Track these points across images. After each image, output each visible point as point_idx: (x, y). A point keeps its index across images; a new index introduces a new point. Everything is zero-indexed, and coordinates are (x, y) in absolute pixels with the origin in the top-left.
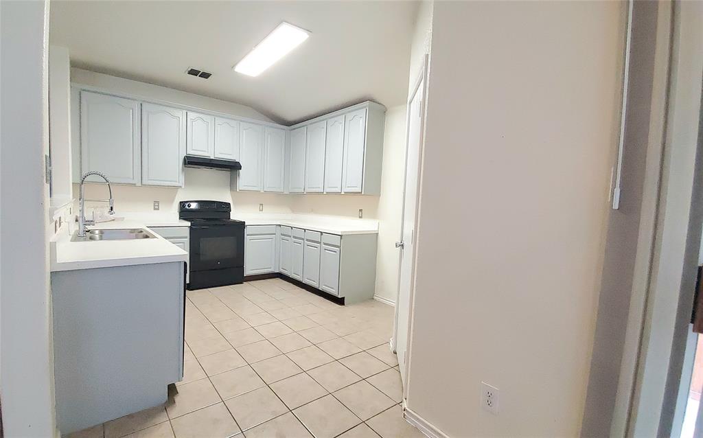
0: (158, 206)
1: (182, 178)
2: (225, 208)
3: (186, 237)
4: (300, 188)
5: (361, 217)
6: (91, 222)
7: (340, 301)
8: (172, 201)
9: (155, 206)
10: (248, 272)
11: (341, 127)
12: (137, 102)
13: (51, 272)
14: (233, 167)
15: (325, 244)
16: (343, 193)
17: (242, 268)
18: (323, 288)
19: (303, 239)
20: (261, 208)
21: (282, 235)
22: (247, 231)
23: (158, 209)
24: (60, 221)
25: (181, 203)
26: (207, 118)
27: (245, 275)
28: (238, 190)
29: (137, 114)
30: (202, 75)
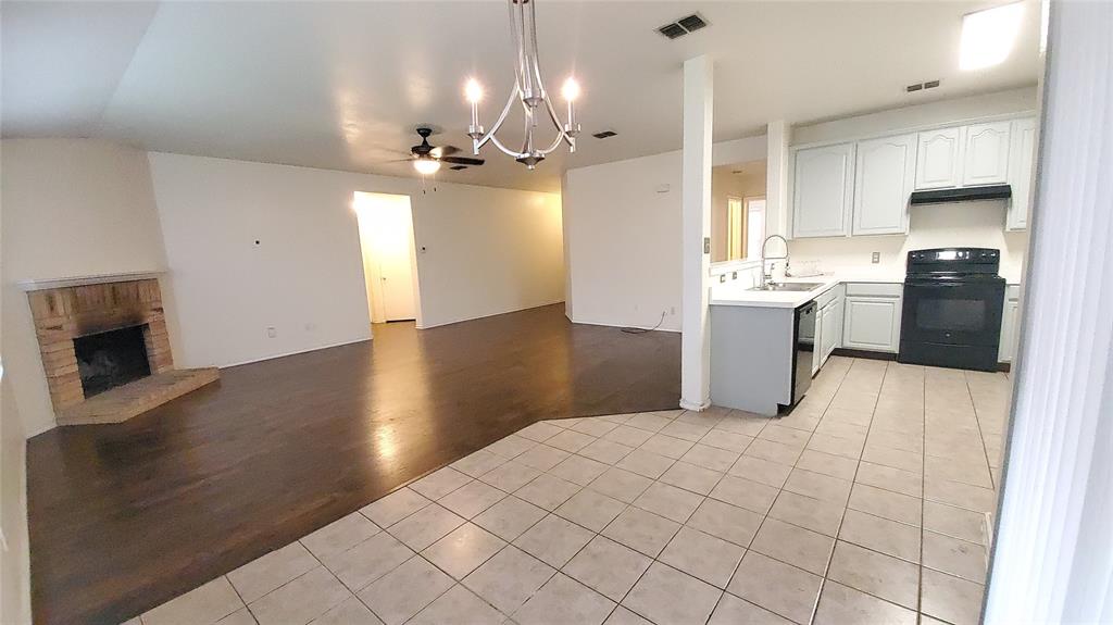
0: (878, 258)
1: (906, 222)
2: (986, 258)
3: (897, 296)
6: (767, 277)
8: (897, 251)
9: (873, 258)
10: (1005, 357)
12: (851, 145)
13: (710, 307)
14: (1002, 193)
17: (995, 347)
22: (1007, 294)
23: (878, 262)
24: (735, 276)
25: (910, 253)
26: (953, 132)
27: (999, 361)
28: (1008, 230)
29: (851, 157)
30: (928, 85)
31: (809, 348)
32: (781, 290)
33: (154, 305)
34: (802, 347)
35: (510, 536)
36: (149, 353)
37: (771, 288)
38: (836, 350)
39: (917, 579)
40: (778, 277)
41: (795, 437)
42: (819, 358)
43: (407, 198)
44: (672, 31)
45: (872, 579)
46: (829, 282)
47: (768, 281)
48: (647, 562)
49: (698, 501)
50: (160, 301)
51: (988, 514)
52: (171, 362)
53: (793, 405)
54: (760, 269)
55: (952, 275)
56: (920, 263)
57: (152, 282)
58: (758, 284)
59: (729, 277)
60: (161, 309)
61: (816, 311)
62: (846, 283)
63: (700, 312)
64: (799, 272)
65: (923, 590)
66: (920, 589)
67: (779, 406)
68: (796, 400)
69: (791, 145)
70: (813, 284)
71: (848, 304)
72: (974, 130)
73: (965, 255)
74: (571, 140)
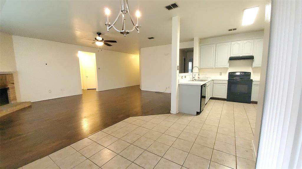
1: (228, 65)
2: (248, 74)
3: (226, 84)
6: (194, 78)
8: (226, 72)
9: (220, 74)
12: (215, 44)
13: (179, 85)
14: (251, 58)
17: (250, 97)
22: (253, 83)
25: (229, 73)
26: (239, 42)
27: (251, 101)
28: (253, 67)
29: (215, 47)
30: (234, 30)
31: (204, 97)
32: (197, 81)
33: (11, 82)
34: (203, 97)
35: (118, 152)
36: (9, 96)
37: (195, 80)
38: (211, 98)
39: (235, 160)
40: (196, 78)
41: (201, 121)
42: (207, 99)
43: (95, 54)
44: (169, 8)
45: (223, 160)
46: (209, 80)
47: (194, 79)
48: (160, 158)
49: (175, 139)
50: (13, 81)
51: (252, 141)
52: (16, 100)
53: (200, 112)
54: (192, 76)
55: (239, 79)
56: (232, 75)
57: (11, 75)
58: (191, 80)
59: (184, 77)
60: (13, 83)
61: (206, 87)
62: (213, 80)
63: (176, 87)
64: (202, 77)
65: (237, 163)
66: (236, 163)
67: (197, 112)
68: (201, 111)
69: (199, 44)
70: (205, 80)
71: (214, 85)
72: (245, 42)
73: (242, 74)
74: (138, 29)
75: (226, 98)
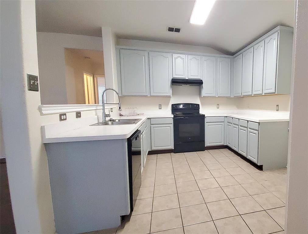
0: (161, 107)
1: (171, 91)
2: (196, 107)
3: (171, 124)
4: (239, 93)
5: (277, 110)
6: (108, 115)
7: (260, 168)
8: (168, 104)
9: (159, 107)
10: (207, 144)
11: (262, 49)
12: (146, 52)
15: (250, 128)
16: (263, 94)
17: (203, 141)
18: (249, 157)
19: (238, 125)
20: (218, 106)
21: (228, 122)
22: (206, 120)
23: (161, 109)
24: (78, 115)
25: (173, 105)
26: (183, 56)
27: (205, 146)
28: (202, 97)
29: (147, 58)
30: (176, 30)
37: (110, 123)
38: (150, 152)
40: (114, 116)
47: (108, 119)
54: (102, 111)
58: (101, 121)
59: (72, 116)
62: (150, 118)
64: (127, 113)
69: (116, 45)
70: (136, 120)
71: (152, 128)
72: (190, 57)
75: (173, 149)
